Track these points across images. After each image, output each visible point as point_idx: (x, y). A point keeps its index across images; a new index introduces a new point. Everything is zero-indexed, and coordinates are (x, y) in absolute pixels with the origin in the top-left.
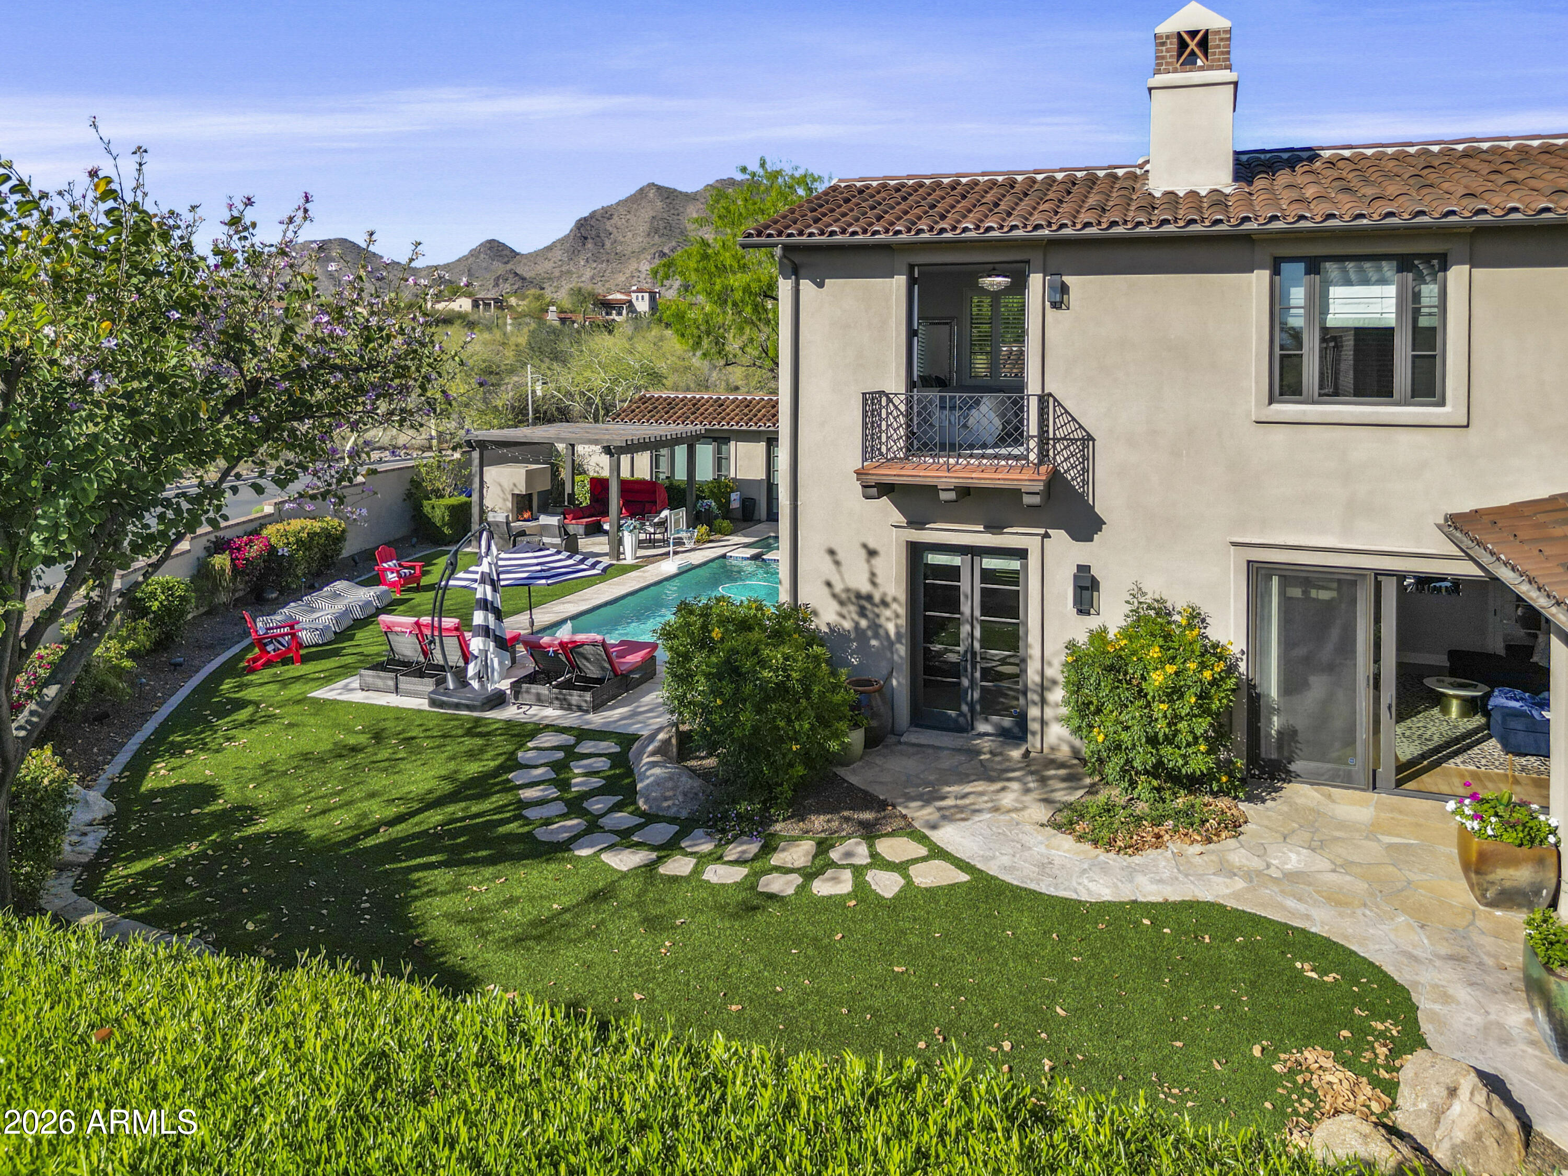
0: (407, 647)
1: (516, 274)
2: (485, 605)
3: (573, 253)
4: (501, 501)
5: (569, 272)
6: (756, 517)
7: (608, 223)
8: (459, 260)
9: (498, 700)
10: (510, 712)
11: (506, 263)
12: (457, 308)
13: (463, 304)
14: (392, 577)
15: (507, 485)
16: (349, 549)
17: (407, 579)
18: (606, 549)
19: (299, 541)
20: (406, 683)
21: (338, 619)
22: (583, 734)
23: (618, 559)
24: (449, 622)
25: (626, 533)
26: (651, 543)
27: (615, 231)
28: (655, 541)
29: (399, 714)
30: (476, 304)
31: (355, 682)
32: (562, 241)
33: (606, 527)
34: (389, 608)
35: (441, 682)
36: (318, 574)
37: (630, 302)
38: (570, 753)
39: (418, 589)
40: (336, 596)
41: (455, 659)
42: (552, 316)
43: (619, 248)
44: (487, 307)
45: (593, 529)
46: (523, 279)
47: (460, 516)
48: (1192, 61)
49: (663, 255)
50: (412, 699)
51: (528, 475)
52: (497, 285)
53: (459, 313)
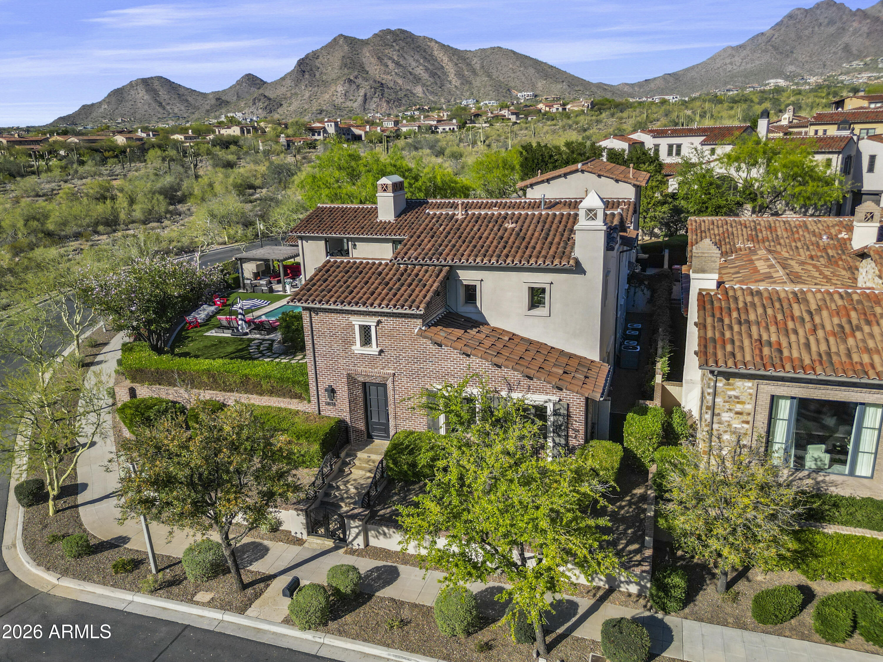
0: (225, 323)
1: (265, 96)
3: (297, 82)
4: (249, 275)
5: (296, 94)
7: (317, 61)
8: (231, 88)
9: (246, 334)
10: (249, 336)
11: (259, 88)
12: (232, 134)
13: (235, 131)
14: (218, 303)
15: (251, 270)
17: (222, 303)
18: (281, 289)
20: (225, 331)
21: (206, 316)
22: (264, 340)
23: (285, 292)
25: (287, 285)
27: (321, 66)
29: (224, 337)
30: (242, 131)
31: (213, 331)
32: (290, 74)
34: (218, 312)
35: (233, 330)
37: (324, 128)
38: (261, 344)
40: (204, 310)
41: (236, 325)
42: (283, 139)
43: (324, 77)
44: (249, 132)
45: (279, 282)
46: (270, 99)
47: (237, 281)
48: (385, 190)
49: (350, 81)
50: (227, 334)
51: (258, 266)
52: (254, 104)
53: (234, 136)
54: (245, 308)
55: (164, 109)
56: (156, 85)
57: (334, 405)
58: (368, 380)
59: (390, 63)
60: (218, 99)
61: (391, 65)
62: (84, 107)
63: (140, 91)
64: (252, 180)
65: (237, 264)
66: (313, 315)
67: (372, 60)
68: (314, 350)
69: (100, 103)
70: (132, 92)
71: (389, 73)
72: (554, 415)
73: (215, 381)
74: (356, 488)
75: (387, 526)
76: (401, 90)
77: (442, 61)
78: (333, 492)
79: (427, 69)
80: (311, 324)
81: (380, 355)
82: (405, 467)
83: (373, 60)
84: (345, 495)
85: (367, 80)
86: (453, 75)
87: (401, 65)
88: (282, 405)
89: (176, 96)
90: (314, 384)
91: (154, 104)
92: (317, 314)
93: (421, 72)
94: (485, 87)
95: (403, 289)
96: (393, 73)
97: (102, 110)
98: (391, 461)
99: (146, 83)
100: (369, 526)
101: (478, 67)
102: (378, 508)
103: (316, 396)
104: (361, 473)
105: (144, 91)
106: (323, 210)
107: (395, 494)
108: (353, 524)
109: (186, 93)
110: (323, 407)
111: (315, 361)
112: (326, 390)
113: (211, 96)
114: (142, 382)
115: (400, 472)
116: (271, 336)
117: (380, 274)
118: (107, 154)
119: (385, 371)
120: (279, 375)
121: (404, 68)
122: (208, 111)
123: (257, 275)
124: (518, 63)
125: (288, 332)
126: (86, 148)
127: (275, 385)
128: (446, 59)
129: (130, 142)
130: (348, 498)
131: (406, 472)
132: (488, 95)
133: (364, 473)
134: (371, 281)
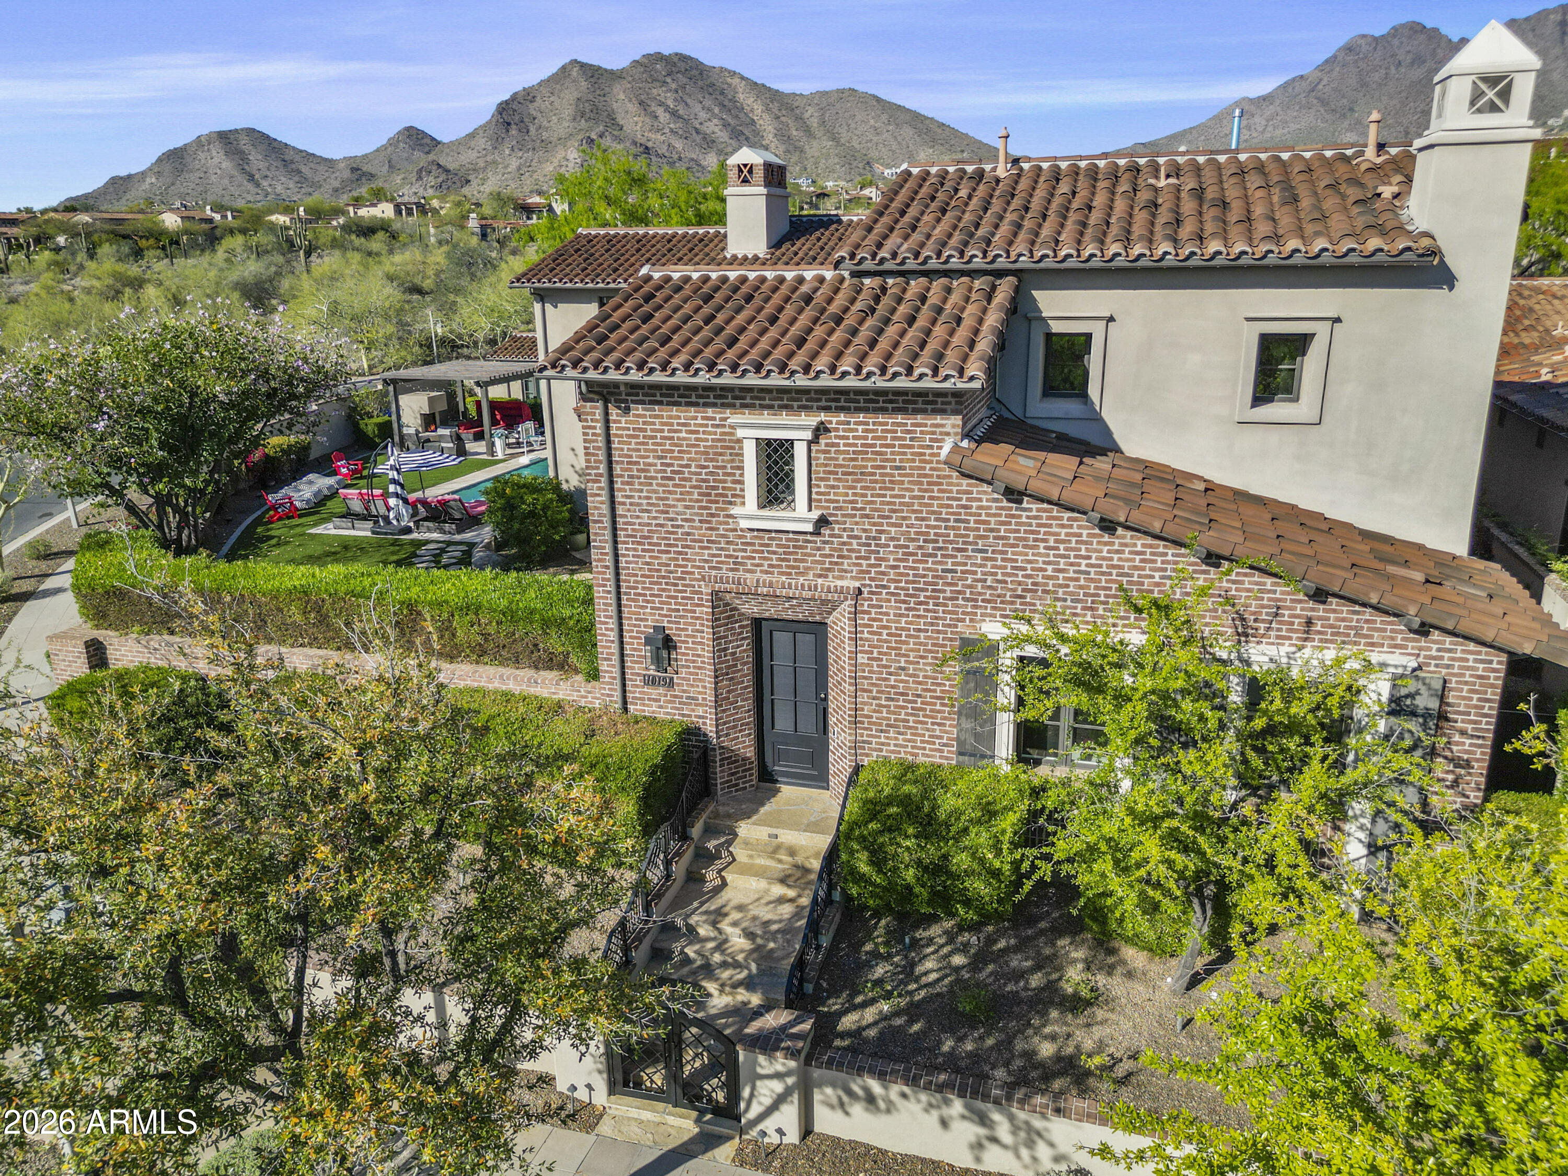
0: (357, 506)
1: (439, 166)
2: (394, 481)
3: (497, 141)
4: (412, 419)
5: (494, 162)
7: (531, 106)
8: (377, 150)
9: (408, 530)
10: (415, 535)
12: (380, 215)
13: (385, 211)
14: (344, 471)
15: (416, 408)
16: (314, 454)
17: (355, 472)
18: (484, 450)
19: (282, 450)
20: (358, 524)
21: (316, 495)
22: (449, 543)
23: (492, 456)
24: (377, 492)
26: (514, 445)
27: (539, 115)
28: (517, 443)
29: (356, 538)
30: (398, 211)
31: (330, 525)
32: (484, 127)
33: (484, 433)
35: (376, 522)
36: (297, 471)
37: (550, 206)
38: (443, 551)
39: (362, 478)
40: (311, 483)
41: (382, 510)
42: (473, 223)
43: (545, 135)
44: (410, 212)
45: (479, 437)
46: (447, 171)
47: (386, 430)
48: (745, 181)
49: (591, 141)
50: (363, 531)
51: (431, 400)
52: (420, 178)
53: (382, 219)
54: (404, 468)
55: (258, 185)
56: (244, 143)
57: (671, 684)
58: (770, 611)
59: (660, 111)
60: (354, 170)
61: (663, 116)
62: (114, 181)
63: (214, 153)
64: (418, 280)
65: (386, 394)
66: (614, 412)
67: (630, 105)
68: (614, 522)
69: (143, 174)
70: (202, 156)
71: (658, 130)
72: (1392, 713)
73: (323, 620)
74: (749, 935)
75: (881, 1076)
76: (680, 159)
77: (752, 111)
78: (677, 947)
79: (726, 125)
80: (609, 442)
81: (816, 533)
82: (910, 875)
83: (632, 107)
84: (717, 958)
85: (620, 141)
86: (771, 136)
87: (679, 117)
88: (512, 686)
89: (279, 164)
90: (612, 624)
91: (240, 178)
92: (627, 410)
93: (716, 129)
94: (827, 157)
95: (892, 331)
96: (667, 130)
97: (146, 186)
98: (864, 856)
99: (226, 138)
100: (817, 1073)
101: (814, 122)
102: (835, 1005)
103: (616, 659)
104: (755, 885)
105: (222, 153)
106: (590, 239)
107: (876, 955)
108: (764, 1065)
109: (297, 158)
110: (636, 689)
111: (616, 556)
112: (648, 641)
113: (342, 165)
114: (122, 626)
115: (890, 888)
116: (468, 536)
117: (808, 299)
118: (143, 243)
119: (833, 582)
120: (504, 603)
121: (687, 121)
122: (336, 190)
123: (429, 421)
124: (884, 117)
125: (511, 519)
126: (107, 232)
127: (492, 629)
128: (758, 108)
129: (188, 224)
130: (724, 965)
131: (909, 888)
132: (834, 171)
133: (763, 884)
134: (783, 318)
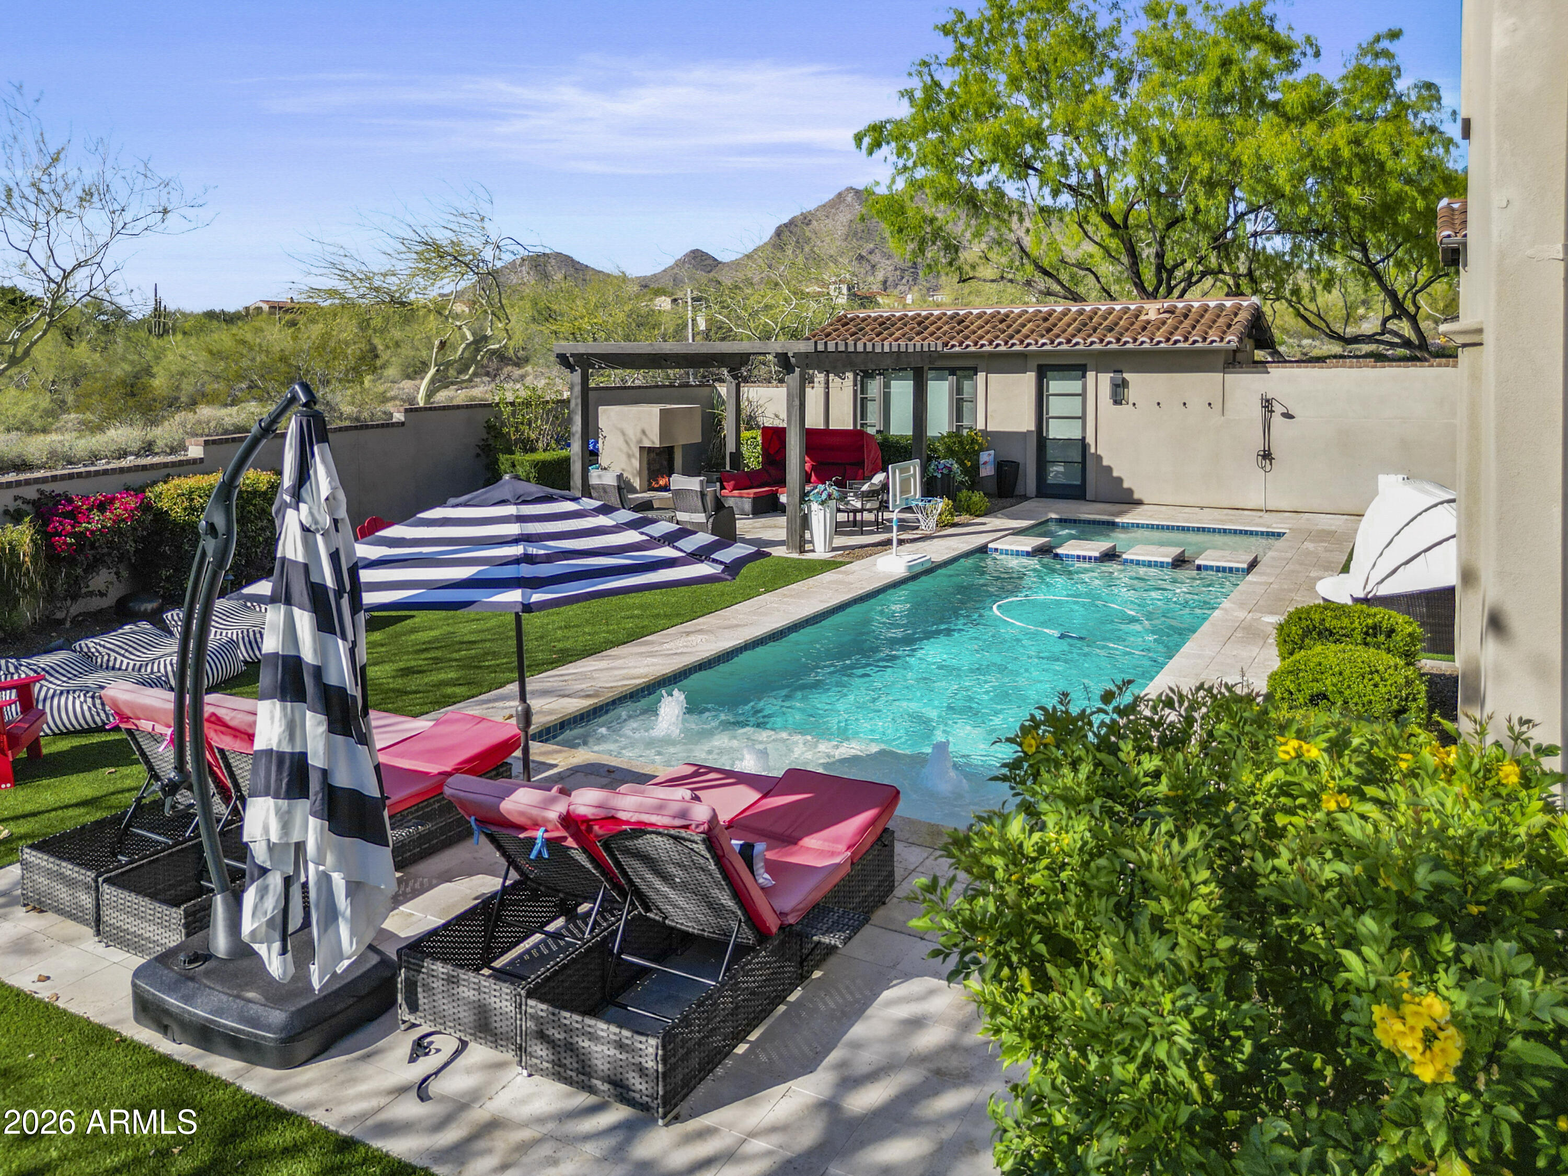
3: (773, 260)
4: (624, 458)
6: (1019, 490)
8: (666, 270)
11: (709, 271)
18: (782, 535)
23: (802, 551)
25: (815, 506)
26: (856, 527)
27: (813, 237)
28: (863, 523)
32: (762, 248)
33: (783, 499)
45: (770, 506)
49: (861, 259)
56: (551, 262)
63: (522, 269)
85: (889, 257)
105: (529, 269)
123: (658, 458)
